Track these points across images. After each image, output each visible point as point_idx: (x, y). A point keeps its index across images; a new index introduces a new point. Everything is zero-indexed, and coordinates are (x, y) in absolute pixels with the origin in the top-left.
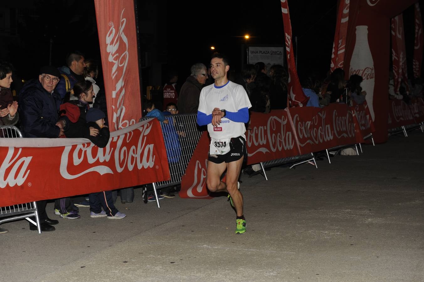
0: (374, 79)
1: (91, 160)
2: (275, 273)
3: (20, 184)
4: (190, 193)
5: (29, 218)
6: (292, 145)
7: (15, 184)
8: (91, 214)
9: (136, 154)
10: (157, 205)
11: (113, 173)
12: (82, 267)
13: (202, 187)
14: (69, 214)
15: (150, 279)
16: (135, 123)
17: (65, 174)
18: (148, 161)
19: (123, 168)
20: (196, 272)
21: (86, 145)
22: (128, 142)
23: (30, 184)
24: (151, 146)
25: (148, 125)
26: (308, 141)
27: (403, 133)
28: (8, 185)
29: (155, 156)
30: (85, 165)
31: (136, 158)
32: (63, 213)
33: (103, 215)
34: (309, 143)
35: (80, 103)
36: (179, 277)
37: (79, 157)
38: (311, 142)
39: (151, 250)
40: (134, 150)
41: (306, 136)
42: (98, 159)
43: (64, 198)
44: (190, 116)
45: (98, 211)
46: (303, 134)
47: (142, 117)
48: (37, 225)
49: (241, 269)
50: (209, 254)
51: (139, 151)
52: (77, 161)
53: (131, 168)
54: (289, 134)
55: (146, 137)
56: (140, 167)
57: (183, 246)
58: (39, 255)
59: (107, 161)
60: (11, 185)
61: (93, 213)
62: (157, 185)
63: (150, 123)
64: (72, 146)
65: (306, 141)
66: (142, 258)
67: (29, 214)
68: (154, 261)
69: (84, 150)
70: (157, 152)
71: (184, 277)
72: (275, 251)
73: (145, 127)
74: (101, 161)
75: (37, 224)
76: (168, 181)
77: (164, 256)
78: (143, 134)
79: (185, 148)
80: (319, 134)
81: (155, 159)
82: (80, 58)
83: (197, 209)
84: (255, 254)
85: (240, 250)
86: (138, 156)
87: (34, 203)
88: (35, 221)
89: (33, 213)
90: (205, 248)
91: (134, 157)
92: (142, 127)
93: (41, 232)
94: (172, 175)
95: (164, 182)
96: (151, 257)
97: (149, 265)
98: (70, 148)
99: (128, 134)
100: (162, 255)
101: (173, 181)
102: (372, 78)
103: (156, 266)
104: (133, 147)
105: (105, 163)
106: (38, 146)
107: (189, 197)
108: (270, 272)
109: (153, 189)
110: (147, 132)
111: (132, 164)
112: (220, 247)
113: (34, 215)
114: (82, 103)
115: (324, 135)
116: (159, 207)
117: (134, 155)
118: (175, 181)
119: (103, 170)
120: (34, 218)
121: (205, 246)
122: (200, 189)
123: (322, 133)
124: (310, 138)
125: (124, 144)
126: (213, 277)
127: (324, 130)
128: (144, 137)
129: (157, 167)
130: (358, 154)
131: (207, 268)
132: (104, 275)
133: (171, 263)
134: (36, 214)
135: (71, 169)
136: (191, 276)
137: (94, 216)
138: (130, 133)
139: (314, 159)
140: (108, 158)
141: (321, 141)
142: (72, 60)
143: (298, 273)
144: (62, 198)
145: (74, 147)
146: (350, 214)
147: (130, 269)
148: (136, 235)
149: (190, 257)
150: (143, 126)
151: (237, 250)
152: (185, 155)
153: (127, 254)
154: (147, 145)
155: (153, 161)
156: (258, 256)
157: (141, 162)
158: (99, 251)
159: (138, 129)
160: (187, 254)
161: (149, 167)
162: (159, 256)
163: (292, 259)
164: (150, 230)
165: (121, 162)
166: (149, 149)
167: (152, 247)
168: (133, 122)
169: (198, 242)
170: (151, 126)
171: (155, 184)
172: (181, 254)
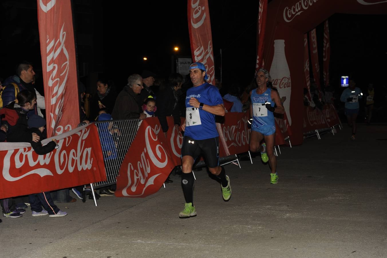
0: (290, 88)
1: (32, 163)
4: (124, 193)
8: (32, 213)
9: (76, 157)
10: (95, 204)
11: (53, 175)
13: (136, 187)
14: (12, 213)
16: (71, 129)
17: (7, 177)
18: (86, 163)
19: (64, 170)
21: (27, 149)
22: (67, 146)
24: (89, 150)
25: (86, 130)
26: (232, 144)
27: (316, 136)
29: (92, 158)
30: (26, 167)
31: (76, 160)
32: (6, 212)
33: (44, 213)
34: (233, 145)
35: (23, 111)
37: (21, 161)
38: (235, 145)
39: (89, 246)
40: (74, 153)
41: (230, 139)
42: (39, 162)
43: (7, 198)
44: (125, 121)
45: (39, 210)
46: (228, 137)
47: (80, 122)
50: (142, 249)
51: (79, 154)
52: (19, 165)
53: (71, 169)
55: (84, 141)
56: (80, 169)
57: (119, 241)
59: (47, 163)
61: (34, 212)
62: (94, 185)
63: (87, 128)
64: (15, 150)
65: (231, 143)
66: (81, 253)
69: (24, 154)
70: (94, 154)
72: (203, 244)
73: (83, 131)
74: (42, 164)
76: (105, 182)
77: (101, 251)
78: (82, 139)
79: (121, 151)
80: (242, 137)
81: (93, 162)
82: (29, 67)
83: (132, 207)
84: (185, 248)
85: (171, 244)
86: (78, 158)
90: (139, 243)
91: (74, 159)
92: (80, 132)
94: (108, 176)
95: (101, 182)
96: (89, 253)
98: (13, 151)
99: (67, 139)
100: (99, 250)
101: (109, 182)
102: (289, 86)
104: (73, 151)
105: (45, 166)
107: (123, 196)
110: (86, 136)
111: (72, 166)
112: (153, 241)
114: (24, 110)
116: (96, 205)
118: (111, 181)
119: (43, 173)
121: (139, 241)
122: (134, 189)
123: (245, 137)
124: (234, 141)
125: (64, 148)
127: (246, 133)
128: (82, 141)
129: (95, 169)
130: (277, 156)
133: (108, 257)
135: (13, 171)
137: (35, 214)
138: (69, 137)
139: (237, 160)
140: (48, 161)
141: (244, 144)
142: (21, 70)
144: (5, 199)
145: (16, 151)
146: (270, 210)
148: (75, 232)
149: (126, 251)
150: (81, 131)
151: (168, 244)
152: (120, 157)
153: (67, 249)
154: (86, 148)
155: (90, 163)
156: (188, 249)
157: (81, 164)
158: (40, 247)
159: (77, 134)
160: (122, 249)
161: (87, 168)
162: (97, 252)
163: (218, 252)
164: (88, 227)
165: (61, 165)
166: (87, 152)
167: (90, 243)
168: (69, 127)
169: (132, 238)
170: (89, 131)
171: (92, 184)
172: (117, 249)
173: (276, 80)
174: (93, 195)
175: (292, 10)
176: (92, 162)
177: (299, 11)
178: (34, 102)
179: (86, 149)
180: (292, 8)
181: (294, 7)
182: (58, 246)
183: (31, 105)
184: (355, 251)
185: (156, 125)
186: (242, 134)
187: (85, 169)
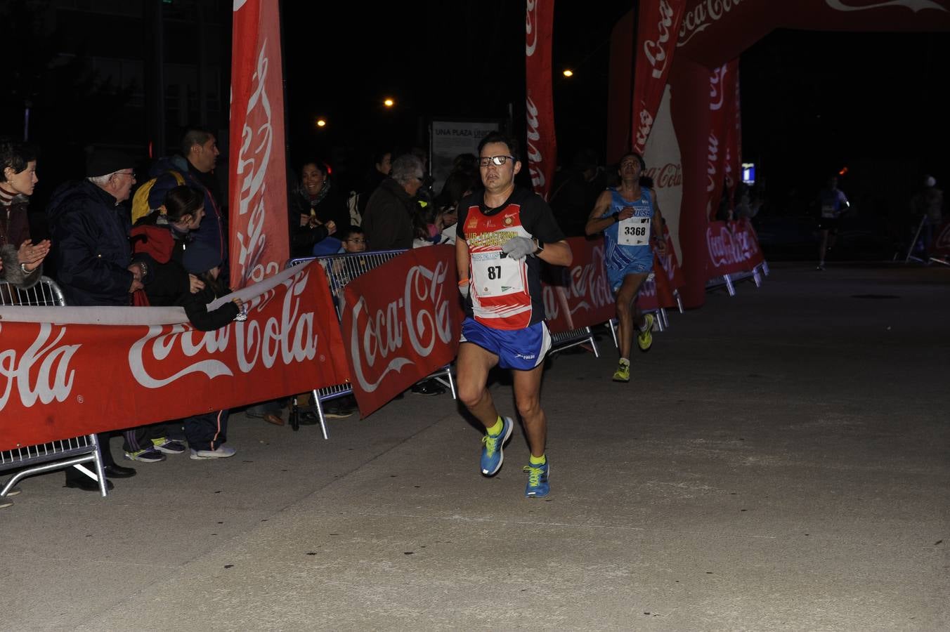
0: (681, 186)
2: (625, 571)
3: (61, 398)
5: (81, 464)
6: (555, 311)
7: (52, 399)
9: (280, 333)
11: (233, 375)
12: (227, 567)
14: (143, 451)
15: (380, 589)
16: (277, 272)
18: (303, 346)
19: (253, 364)
20: (465, 572)
23: (80, 399)
24: (309, 317)
25: (301, 274)
26: (581, 305)
27: (726, 289)
28: (38, 400)
29: (316, 336)
31: (280, 341)
32: (132, 450)
34: (582, 308)
36: (437, 583)
38: (588, 307)
39: (351, 528)
40: (273, 326)
41: (577, 295)
46: (572, 291)
47: (290, 258)
48: (99, 479)
49: (553, 564)
50: (473, 535)
51: (286, 327)
53: (269, 362)
54: (548, 291)
55: (298, 299)
56: (287, 359)
57: (413, 518)
58: (124, 543)
59: (222, 349)
60: (46, 400)
62: (322, 394)
63: (305, 269)
65: (577, 304)
66: (342, 544)
67: (82, 458)
68: (370, 552)
70: (320, 327)
71: (447, 583)
72: (601, 525)
73: (297, 277)
74: (212, 349)
75: (98, 476)
76: (345, 386)
77: (386, 540)
78: (293, 293)
80: (598, 290)
81: (318, 342)
82: (207, 138)
84: (564, 533)
85: (530, 525)
86: (284, 337)
87: (93, 437)
88: (95, 471)
89: (90, 454)
90: (458, 521)
91: (275, 340)
92: (292, 281)
93: (107, 492)
95: (333, 387)
96: (358, 543)
97: (364, 559)
99: (267, 297)
100: (378, 537)
102: (678, 184)
103: (379, 561)
104: (272, 321)
106: (98, 323)
108: (614, 570)
109: (315, 403)
110: (300, 288)
111: (271, 354)
112: (487, 518)
113: (92, 460)
115: (606, 293)
116: (326, 437)
117: (274, 337)
119: (215, 369)
120: (91, 465)
121: (457, 517)
123: (602, 288)
124: (587, 298)
126: (504, 581)
128: (294, 298)
129: (322, 358)
130: (661, 330)
131: (485, 564)
132: (282, 582)
133: (406, 553)
134: (96, 456)
136: (459, 580)
138: (270, 292)
139: (591, 339)
140: (223, 344)
141: (602, 303)
142: (191, 144)
143: (670, 570)
146: (707, 448)
147: (328, 568)
148: (306, 497)
149: (438, 540)
150: (293, 277)
151: (525, 525)
153: (307, 536)
154: (302, 313)
155: (313, 346)
156: (573, 536)
157: (290, 349)
158: (245, 531)
159: (285, 283)
160: (429, 535)
161: (306, 357)
162: (374, 541)
163: (642, 542)
164: (330, 486)
165: (248, 351)
166: (306, 322)
167: (350, 520)
168: (273, 267)
169: (440, 511)
170: (306, 278)
171: (317, 392)
172: (417, 535)
173: (650, 171)
174: (319, 415)
175: (687, 22)
176: (315, 344)
177: (702, 23)
178: (201, 213)
179: (304, 315)
180: (688, 18)
181: (692, 15)
182: (285, 528)
183: (194, 221)
184: (941, 542)
185: (440, 263)
186: (598, 285)
187: (300, 359)
